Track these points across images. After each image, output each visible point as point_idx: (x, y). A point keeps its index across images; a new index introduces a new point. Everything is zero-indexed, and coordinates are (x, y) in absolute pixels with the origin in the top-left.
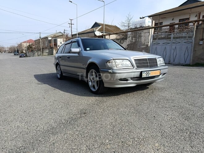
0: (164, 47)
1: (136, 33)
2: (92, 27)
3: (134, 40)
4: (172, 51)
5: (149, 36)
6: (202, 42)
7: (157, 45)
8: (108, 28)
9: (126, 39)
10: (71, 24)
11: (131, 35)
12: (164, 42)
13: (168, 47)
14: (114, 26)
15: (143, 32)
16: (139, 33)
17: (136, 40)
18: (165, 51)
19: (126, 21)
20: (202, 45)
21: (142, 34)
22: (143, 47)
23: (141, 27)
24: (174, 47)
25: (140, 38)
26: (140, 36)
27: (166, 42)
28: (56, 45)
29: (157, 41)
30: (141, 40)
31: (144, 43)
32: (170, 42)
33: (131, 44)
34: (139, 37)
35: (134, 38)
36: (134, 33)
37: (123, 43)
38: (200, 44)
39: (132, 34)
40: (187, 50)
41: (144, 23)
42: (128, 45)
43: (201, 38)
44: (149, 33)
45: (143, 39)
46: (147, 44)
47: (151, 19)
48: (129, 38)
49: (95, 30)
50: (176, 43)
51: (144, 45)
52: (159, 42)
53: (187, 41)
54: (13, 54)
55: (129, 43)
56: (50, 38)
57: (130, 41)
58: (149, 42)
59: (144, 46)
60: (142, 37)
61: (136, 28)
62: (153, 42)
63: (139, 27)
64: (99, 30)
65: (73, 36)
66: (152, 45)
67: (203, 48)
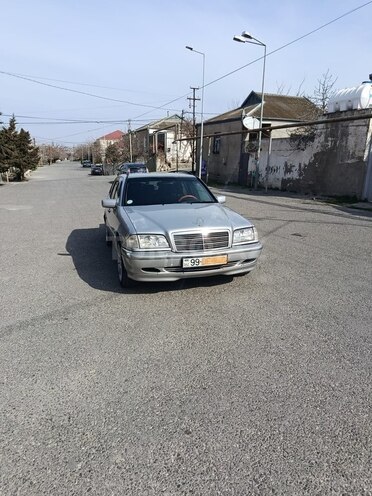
1: (336, 127)
3: (329, 143)
5: (367, 134)
8: (284, 106)
9: (312, 139)
10: (194, 99)
11: (323, 131)
15: (354, 124)
16: (344, 125)
17: (335, 143)
21: (351, 129)
22: (349, 162)
23: (351, 110)
25: (344, 139)
26: (345, 134)
28: (162, 147)
30: (346, 143)
31: (354, 153)
33: (322, 152)
34: (342, 136)
35: (330, 139)
36: (332, 126)
37: (303, 150)
39: (327, 128)
41: (360, 99)
42: (315, 155)
44: (368, 126)
45: (351, 140)
46: (360, 154)
48: (320, 136)
49: (244, 114)
51: (353, 158)
54: (79, 164)
55: (319, 150)
56: (151, 131)
57: (322, 146)
58: (364, 151)
59: (353, 161)
60: (350, 137)
61: (338, 112)
63: (345, 109)
64: (254, 115)
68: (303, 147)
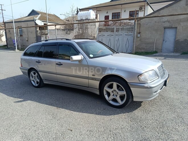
0: (109, 38)
1: (82, 25)
2: (29, 15)
3: (81, 31)
4: (116, 42)
5: (95, 28)
6: (139, 35)
7: (103, 37)
9: (73, 30)
10: (2, 10)
11: (77, 27)
12: (109, 34)
13: (112, 38)
14: (53, 15)
15: (90, 24)
16: (86, 25)
17: (83, 31)
18: (110, 42)
19: (71, 12)
20: (139, 38)
21: (89, 26)
23: (87, 19)
24: (117, 38)
25: (87, 30)
26: (87, 28)
27: (110, 34)
29: (102, 33)
30: (88, 31)
31: (91, 35)
32: (113, 34)
33: (78, 35)
34: (85, 29)
36: (81, 25)
37: (69, 34)
38: (138, 36)
39: (79, 26)
40: (127, 41)
41: (90, 15)
42: (75, 36)
43: (139, 32)
44: (95, 25)
45: (90, 31)
46: (94, 35)
47: (95, 12)
48: (76, 29)
49: (35, 18)
50: (119, 35)
51: (91, 37)
52: (104, 34)
53: (127, 34)
55: (76, 34)
57: (77, 33)
58: (95, 34)
60: (89, 29)
62: (98, 33)
63: (85, 19)
65: (6, 24)
66: (98, 37)
67: (140, 40)
68: (69, 33)
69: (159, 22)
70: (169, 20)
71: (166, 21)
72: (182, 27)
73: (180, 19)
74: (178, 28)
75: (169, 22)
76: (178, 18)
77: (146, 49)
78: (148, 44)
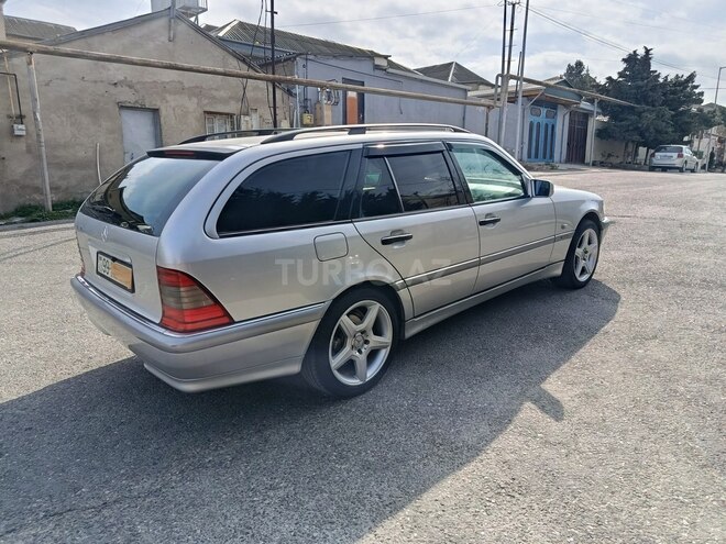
6: (21, 127)
20: (23, 139)
38: (17, 133)
43: (15, 112)
67: (29, 151)
69: (96, 82)
70: (129, 79)
71: (121, 82)
72: (174, 109)
73: (163, 83)
74: (163, 112)
75: (130, 87)
76: (155, 79)
77: (67, 189)
78: (70, 166)
